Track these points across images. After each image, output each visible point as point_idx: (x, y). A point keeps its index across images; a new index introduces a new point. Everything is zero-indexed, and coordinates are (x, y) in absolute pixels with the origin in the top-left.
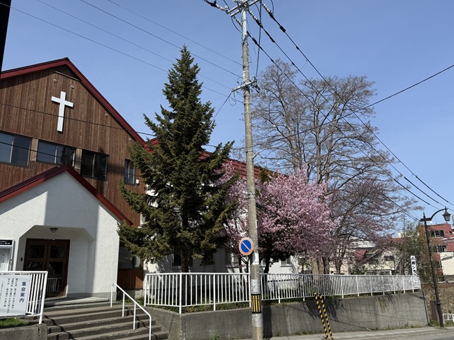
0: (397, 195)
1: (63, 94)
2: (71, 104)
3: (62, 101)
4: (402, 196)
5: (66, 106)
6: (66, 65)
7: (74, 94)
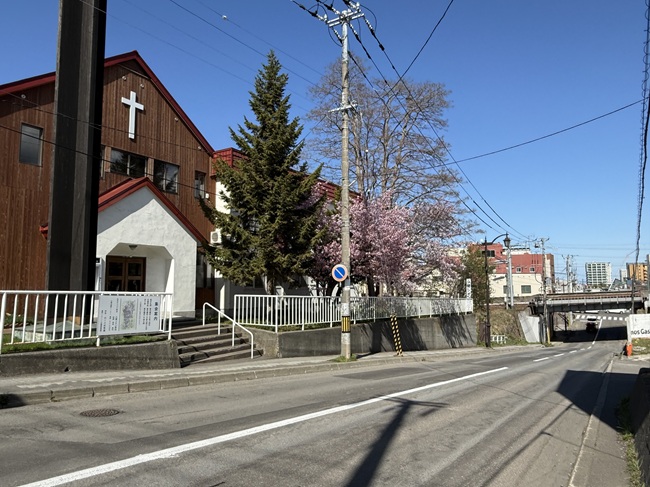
0: (461, 217)
1: (133, 95)
2: (141, 107)
3: (132, 102)
4: (467, 219)
5: (137, 109)
6: (135, 60)
7: (144, 95)
